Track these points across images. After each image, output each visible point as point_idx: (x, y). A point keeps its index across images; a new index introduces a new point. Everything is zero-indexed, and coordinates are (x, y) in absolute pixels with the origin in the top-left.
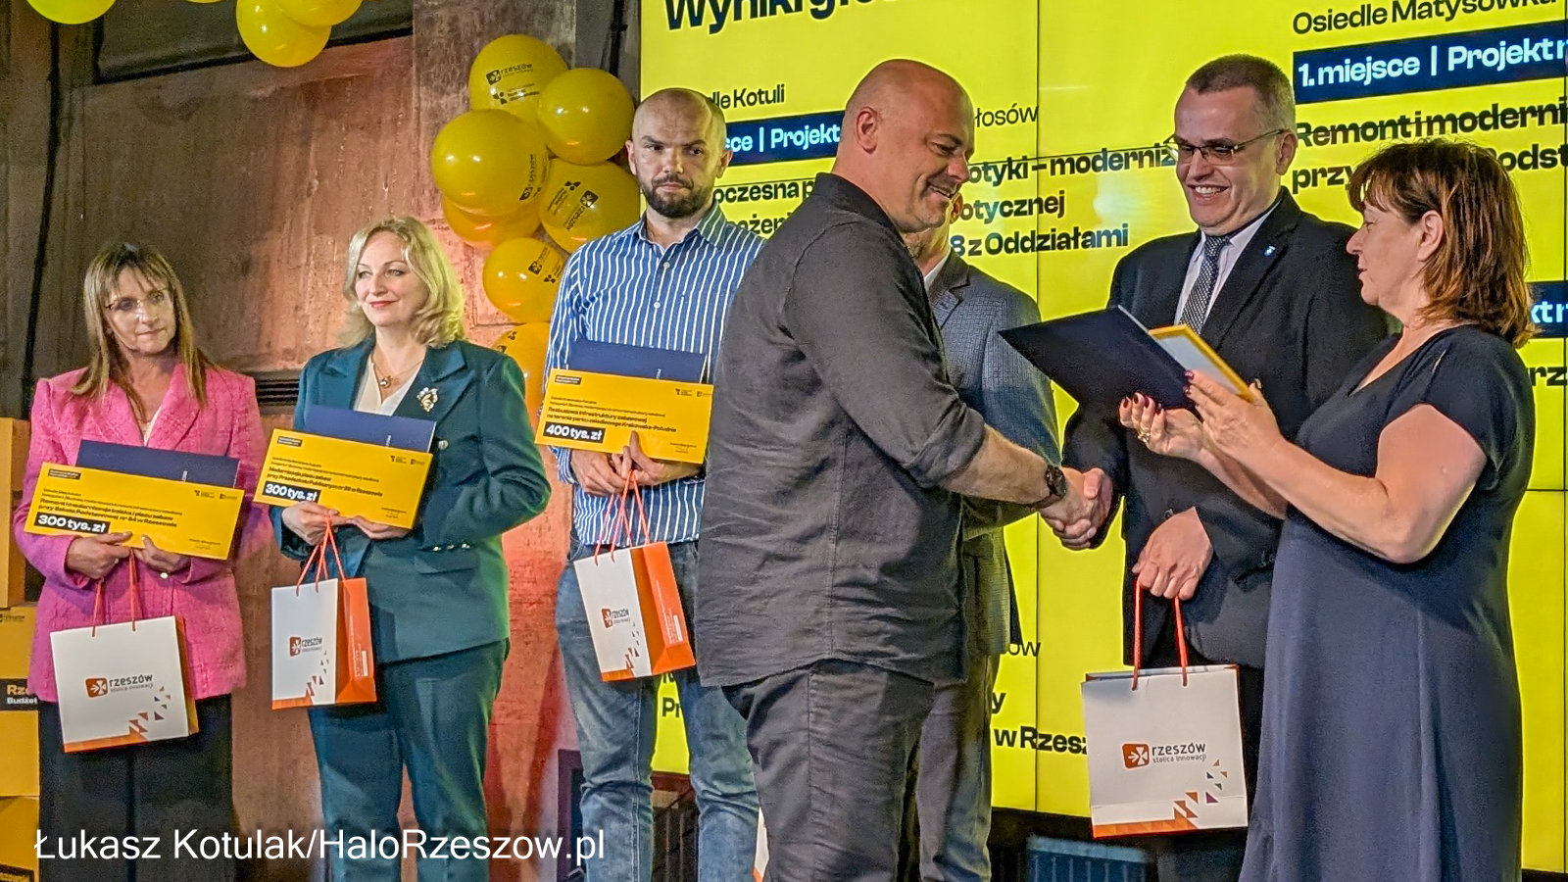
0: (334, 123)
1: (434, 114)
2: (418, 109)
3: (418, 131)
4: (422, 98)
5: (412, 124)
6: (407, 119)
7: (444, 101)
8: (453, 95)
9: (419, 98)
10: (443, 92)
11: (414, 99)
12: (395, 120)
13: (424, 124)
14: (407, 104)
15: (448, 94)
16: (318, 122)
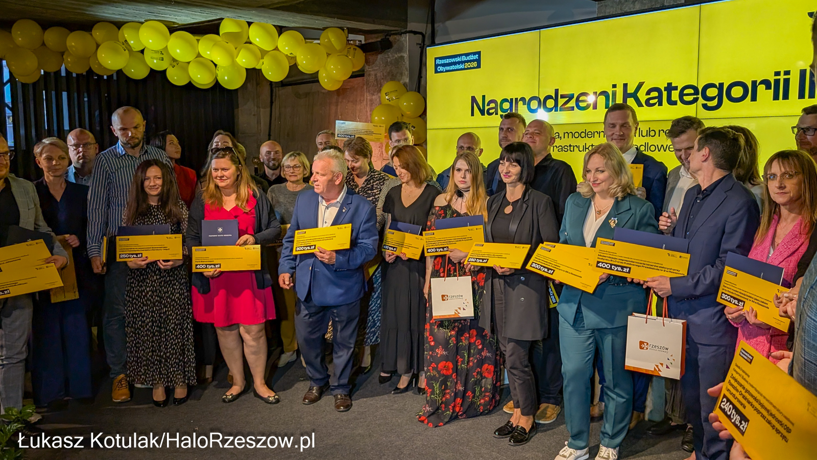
0: (344, 101)
1: (371, 100)
2: (367, 99)
4: (368, 96)
5: (365, 103)
6: (363, 100)
7: (374, 97)
8: (376, 96)
10: (373, 95)
11: (366, 96)
12: (360, 100)
14: (364, 96)
16: (340, 100)
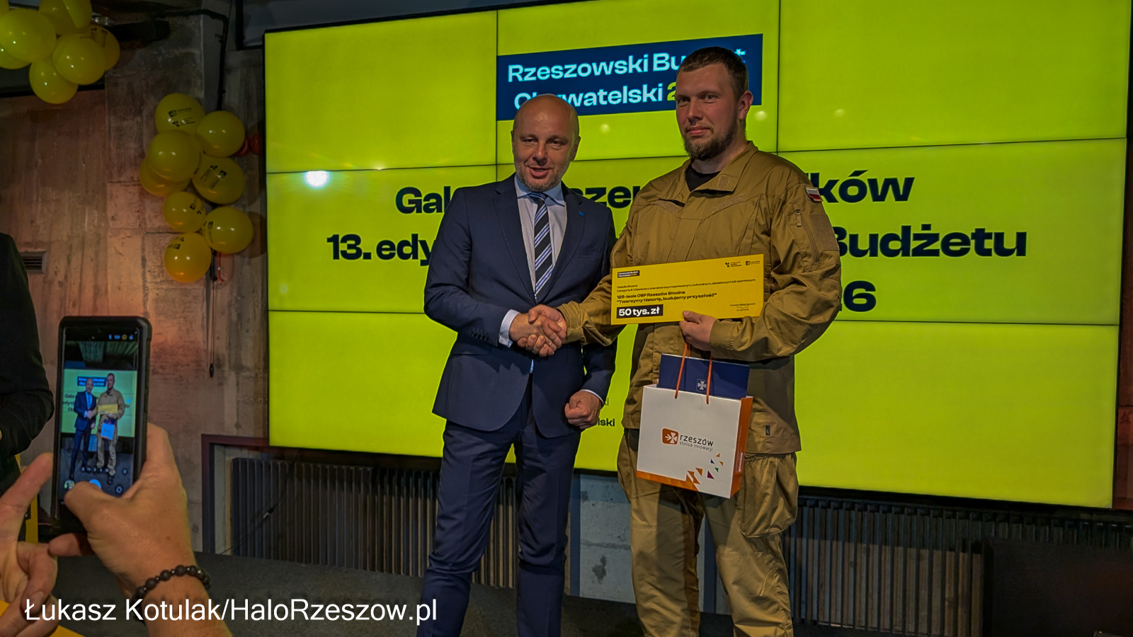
1: (119, 129)
2: (110, 127)
3: (110, 138)
4: (112, 120)
5: (106, 133)
7: (125, 123)
8: (132, 121)
9: (110, 122)
10: (124, 119)
11: (107, 121)
13: (113, 134)
14: (103, 122)
15: (128, 120)
